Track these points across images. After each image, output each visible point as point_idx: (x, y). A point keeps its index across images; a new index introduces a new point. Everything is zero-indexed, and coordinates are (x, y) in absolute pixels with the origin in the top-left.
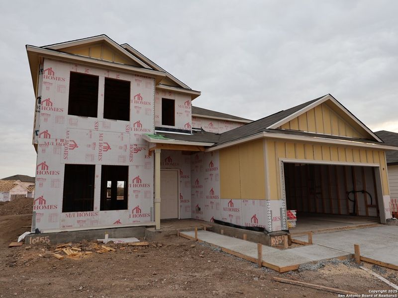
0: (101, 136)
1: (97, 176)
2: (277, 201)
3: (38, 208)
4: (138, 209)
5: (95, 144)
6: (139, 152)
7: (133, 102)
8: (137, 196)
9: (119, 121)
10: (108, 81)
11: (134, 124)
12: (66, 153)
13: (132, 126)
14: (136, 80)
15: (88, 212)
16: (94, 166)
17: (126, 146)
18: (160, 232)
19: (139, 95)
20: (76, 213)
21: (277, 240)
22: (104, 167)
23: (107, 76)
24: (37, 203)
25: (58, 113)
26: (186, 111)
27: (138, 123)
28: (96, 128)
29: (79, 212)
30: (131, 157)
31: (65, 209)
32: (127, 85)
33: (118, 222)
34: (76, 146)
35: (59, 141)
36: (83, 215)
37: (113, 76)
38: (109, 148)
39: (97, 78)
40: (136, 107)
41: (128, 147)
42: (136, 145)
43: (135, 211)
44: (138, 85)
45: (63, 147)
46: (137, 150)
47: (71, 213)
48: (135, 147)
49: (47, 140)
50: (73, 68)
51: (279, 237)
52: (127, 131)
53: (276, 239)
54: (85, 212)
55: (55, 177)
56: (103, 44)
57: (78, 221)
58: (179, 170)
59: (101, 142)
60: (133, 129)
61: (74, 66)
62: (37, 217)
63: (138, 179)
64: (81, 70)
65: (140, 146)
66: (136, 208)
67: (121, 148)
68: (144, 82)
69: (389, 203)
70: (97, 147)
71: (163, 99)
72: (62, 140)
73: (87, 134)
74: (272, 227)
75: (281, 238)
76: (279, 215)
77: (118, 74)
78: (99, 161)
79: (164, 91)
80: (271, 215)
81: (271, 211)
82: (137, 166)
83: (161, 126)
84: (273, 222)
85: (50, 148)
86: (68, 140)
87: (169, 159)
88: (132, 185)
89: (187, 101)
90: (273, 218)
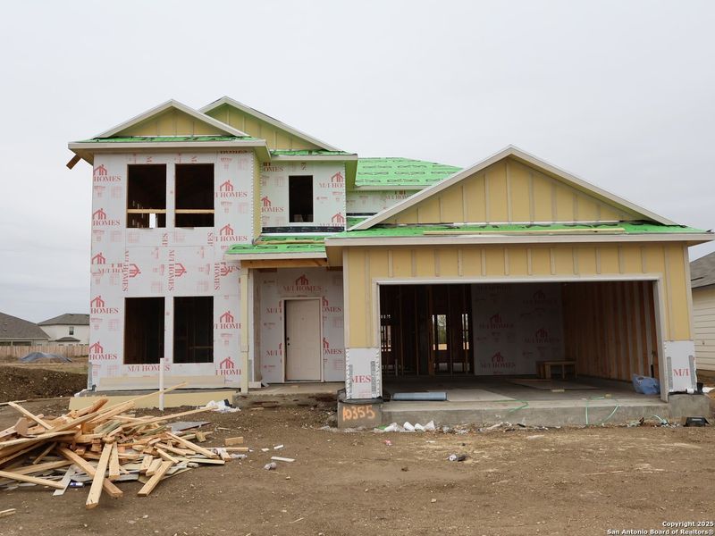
0: (171, 254)
1: (168, 314)
2: (364, 350)
3: (95, 357)
4: (228, 362)
5: (163, 266)
6: (229, 273)
7: (219, 196)
8: (227, 342)
9: (196, 229)
10: (180, 169)
11: (221, 231)
12: (125, 283)
13: (217, 234)
15: (157, 365)
16: (163, 298)
17: (209, 265)
19: (227, 184)
20: (141, 365)
22: (177, 300)
23: (178, 162)
24: (93, 352)
25: (115, 228)
26: (334, 193)
27: (228, 228)
28: (165, 243)
29: (145, 365)
30: (217, 282)
31: (127, 361)
32: (209, 169)
34: (137, 271)
35: (116, 266)
36: (151, 368)
37: (187, 160)
38: (183, 271)
39: (163, 168)
40: (222, 203)
41: (212, 267)
42: (225, 263)
43: (224, 365)
44: (226, 166)
45: (121, 274)
46: (226, 272)
47: (135, 365)
48: (222, 266)
49: (102, 267)
50: (130, 160)
51: (359, 408)
52: (210, 242)
53: (352, 410)
54: (153, 365)
55: (113, 316)
56: (173, 114)
58: (321, 299)
59: (171, 263)
60: (219, 239)
61: (132, 157)
62: (94, 369)
63: (228, 316)
64: (141, 160)
65: (231, 265)
66: (226, 360)
67: (201, 269)
68: (235, 159)
69: (691, 357)
70: (167, 270)
71: (291, 178)
72: (120, 265)
73: (152, 253)
74: (351, 392)
75: (365, 410)
76: (368, 373)
77: (194, 156)
78: (170, 291)
79: (292, 164)
80: (351, 372)
81: (350, 366)
82: (226, 297)
83: (288, 224)
84: (354, 384)
85: (106, 276)
86: (127, 263)
87: (303, 279)
88: (219, 326)
89: (337, 175)
90: (354, 377)
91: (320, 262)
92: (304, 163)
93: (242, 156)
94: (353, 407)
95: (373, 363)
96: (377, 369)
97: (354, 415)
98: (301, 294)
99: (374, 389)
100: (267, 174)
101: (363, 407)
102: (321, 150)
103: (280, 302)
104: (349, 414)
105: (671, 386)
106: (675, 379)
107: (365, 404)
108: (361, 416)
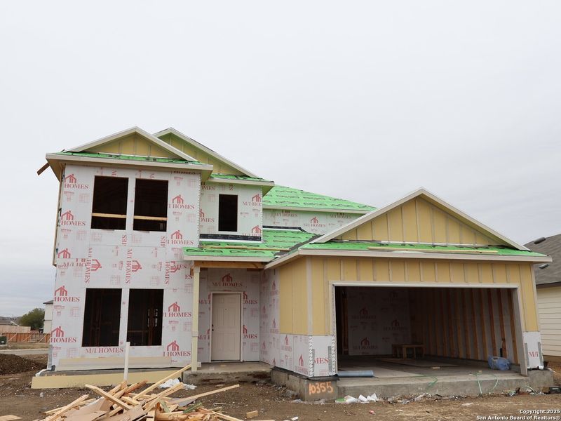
0: (129, 252)
1: (124, 303)
3: (55, 340)
4: (174, 345)
5: (122, 263)
6: (178, 270)
7: (172, 207)
8: (174, 328)
9: (152, 233)
10: (139, 182)
11: (172, 235)
12: (87, 276)
13: (169, 238)
14: (175, 178)
15: (112, 347)
16: (121, 290)
17: (161, 263)
19: (179, 198)
20: (97, 348)
21: (318, 387)
22: (133, 293)
23: (138, 177)
24: (54, 335)
25: (80, 228)
26: (254, 210)
27: (178, 234)
28: (124, 242)
30: (167, 277)
31: (85, 343)
32: (164, 185)
34: (99, 266)
35: (80, 261)
36: (106, 350)
37: (146, 176)
38: (139, 267)
39: (126, 181)
40: (174, 213)
41: (164, 264)
42: (174, 262)
43: (171, 348)
44: (179, 184)
45: (84, 268)
46: (175, 269)
47: (92, 348)
48: (172, 265)
49: (66, 261)
50: (97, 172)
51: (321, 384)
52: (163, 244)
54: (108, 347)
55: (74, 304)
56: (135, 138)
58: (242, 293)
59: (129, 260)
60: (170, 242)
61: (98, 169)
62: (54, 351)
63: (176, 306)
64: (107, 173)
65: (179, 264)
66: (173, 344)
67: (154, 266)
68: (186, 179)
69: (539, 343)
70: (125, 266)
71: (221, 196)
72: (83, 260)
73: (113, 251)
74: (313, 371)
75: (325, 386)
76: (325, 355)
77: (152, 173)
78: (126, 284)
79: (222, 185)
80: (314, 355)
81: (313, 350)
82: (175, 290)
83: (217, 232)
84: (316, 364)
85: (70, 269)
86: (90, 259)
87: (228, 277)
88: (168, 315)
89: (256, 196)
90: (316, 359)
91: (257, 265)
92: (231, 185)
93: (192, 177)
94: (317, 384)
95: (330, 348)
96: (333, 352)
97: (317, 390)
98: (227, 289)
99: (330, 369)
101: (324, 384)
102: (244, 176)
103: (209, 296)
104: (314, 390)
105: (528, 364)
106: (531, 358)
107: (325, 381)
108: (323, 391)
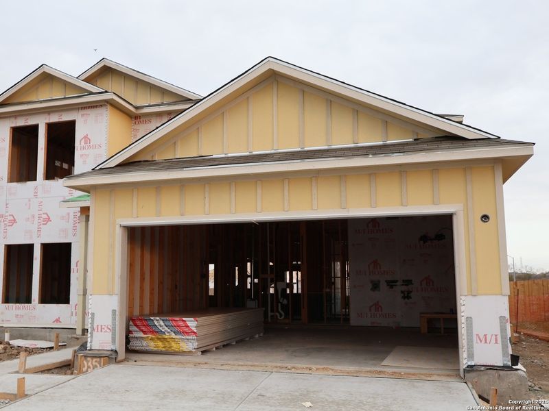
0: (40, 204)
1: (36, 258)
2: (106, 297)
5: (33, 216)
7: (79, 148)
12: (5, 231)
14: (83, 115)
15: (26, 305)
16: (33, 245)
17: (69, 214)
18: (77, 339)
19: (86, 137)
20: (14, 305)
21: (90, 364)
22: (43, 246)
23: (48, 121)
30: (74, 229)
31: (5, 300)
33: (58, 320)
34: (14, 221)
36: (22, 308)
37: (55, 118)
38: (48, 219)
39: (36, 127)
40: (82, 155)
41: (72, 215)
44: (86, 121)
45: (2, 224)
47: (10, 305)
50: (12, 122)
51: (94, 360)
53: (88, 362)
54: (23, 305)
57: (17, 316)
59: (40, 212)
61: (13, 119)
64: (21, 122)
67: (63, 218)
68: (92, 113)
69: (502, 318)
70: (36, 219)
72: (2, 216)
73: (26, 205)
74: (91, 342)
76: (108, 321)
78: (38, 237)
79: (159, 115)
80: (93, 320)
81: (92, 314)
84: (95, 333)
86: (7, 214)
88: (75, 271)
90: (95, 327)
92: (169, 114)
93: (98, 111)
94: (89, 359)
95: (113, 312)
99: (113, 341)
100: (137, 127)
101: (98, 359)
105: (471, 356)
107: (100, 356)
